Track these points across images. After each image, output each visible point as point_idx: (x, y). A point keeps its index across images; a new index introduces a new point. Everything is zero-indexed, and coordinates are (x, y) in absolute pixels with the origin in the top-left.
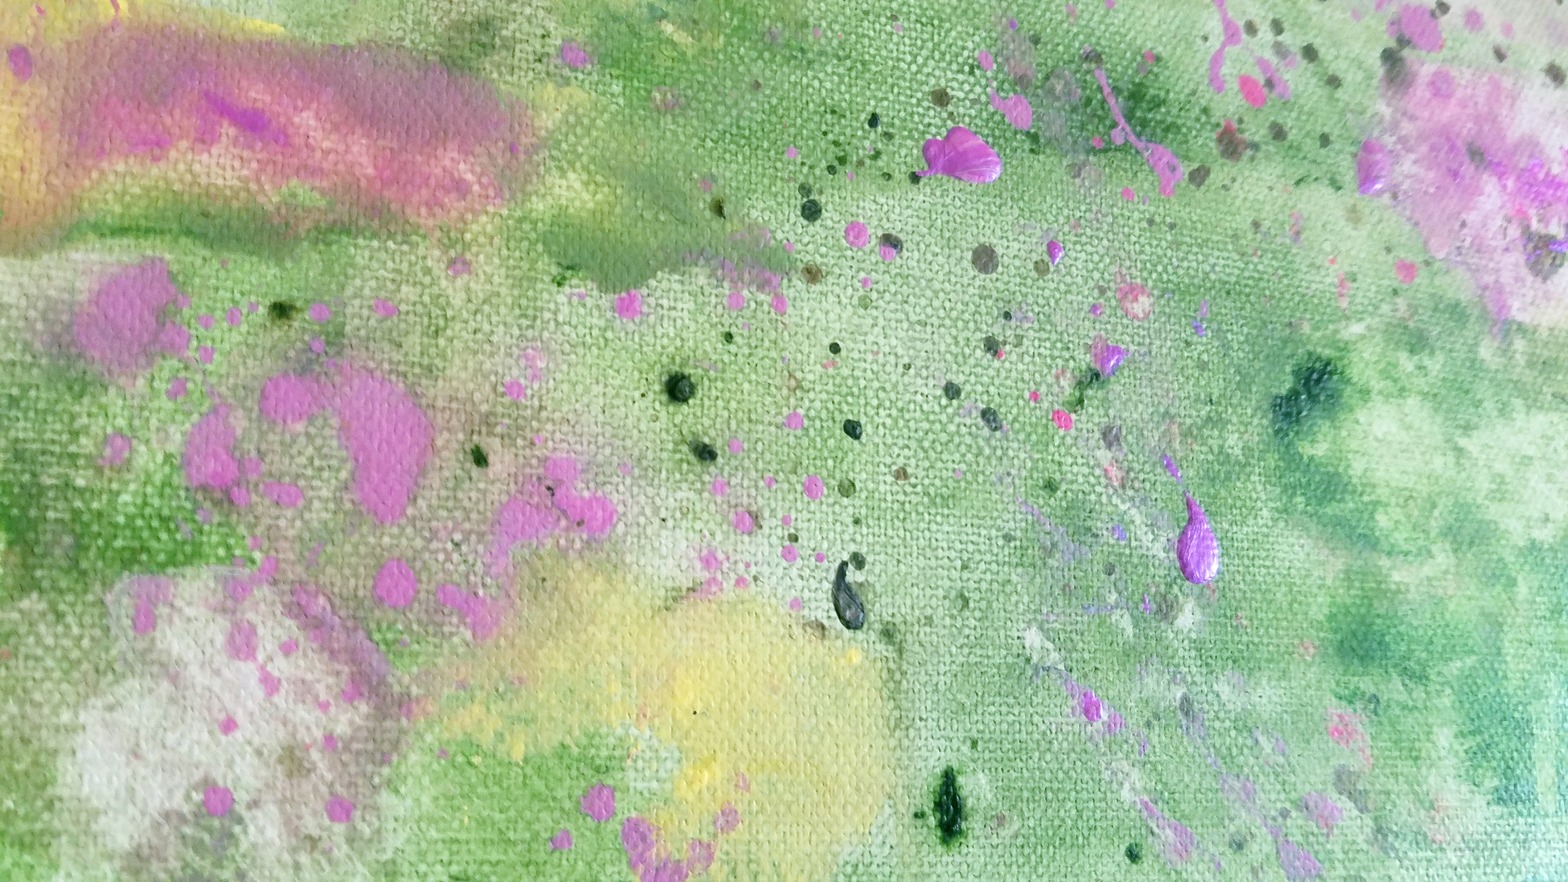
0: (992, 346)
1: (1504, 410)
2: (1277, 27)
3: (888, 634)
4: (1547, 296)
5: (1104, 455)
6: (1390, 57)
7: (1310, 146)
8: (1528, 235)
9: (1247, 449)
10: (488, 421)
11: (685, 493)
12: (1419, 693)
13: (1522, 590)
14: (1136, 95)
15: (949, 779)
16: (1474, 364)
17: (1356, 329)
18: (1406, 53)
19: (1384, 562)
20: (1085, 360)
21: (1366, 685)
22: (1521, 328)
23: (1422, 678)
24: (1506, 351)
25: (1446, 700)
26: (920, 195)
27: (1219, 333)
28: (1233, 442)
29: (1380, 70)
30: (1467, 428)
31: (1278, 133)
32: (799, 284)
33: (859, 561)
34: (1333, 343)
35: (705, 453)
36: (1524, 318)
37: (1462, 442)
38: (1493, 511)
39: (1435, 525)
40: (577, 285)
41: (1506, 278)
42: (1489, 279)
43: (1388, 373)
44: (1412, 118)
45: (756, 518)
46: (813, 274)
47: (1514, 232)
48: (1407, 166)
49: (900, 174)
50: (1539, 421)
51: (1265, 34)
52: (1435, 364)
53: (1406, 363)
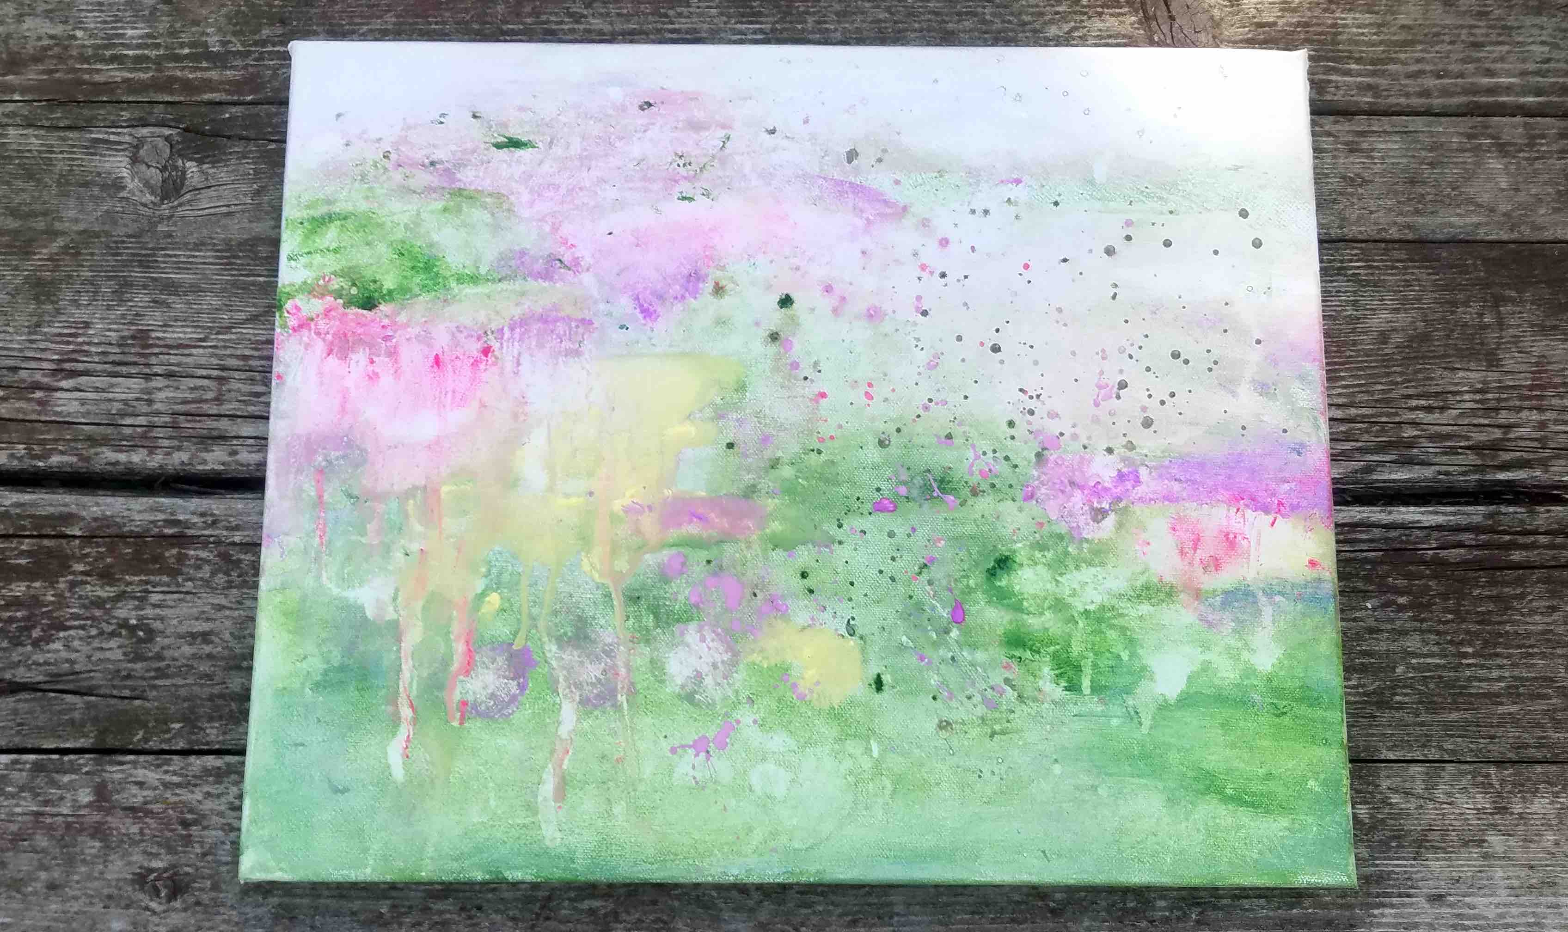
0: (893, 559)
1: (1077, 568)
2: (995, 451)
3: (861, 638)
4: (1099, 528)
5: (928, 588)
6: (1038, 455)
7: (1005, 489)
8: (1092, 508)
9: (976, 585)
10: (757, 586)
11: (806, 602)
12: (1037, 657)
13: (1081, 625)
14: (942, 481)
15: (879, 676)
16: (1066, 554)
17: (1020, 545)
18: (1045, 452)
19: (1025, 617)
20: (922, 561)
21: (1017, 654)
22: (1087, 540)
23: (1039, 652)
24: (1081, 549)
25: (1048, 658)
26: (872, 518)
27: (968, 551)
28: (972, 582)
29: (1033, 459)
30: (1061, 574)
31: (993, 486)
32: (836, 545)
33: (853, 619)
34: (1010, 550)
35: (811, 591)
36: (1089, 537)
37: (1059, 578)
38: (1070, 600)
39: (1046, 605)
40: (778, 551)
41: (1081, 524)
42: (1075, 525)
43: (1031, 558)
44: (1045, 474)
45: (825, 608)
46: (840, 543)
47: (1086, 508)
48: (1043, 490)
49: (866, 512)
50: (1093, 570)
51: (990, 454)
52: (1050, 555)
53: (1038, 555)
